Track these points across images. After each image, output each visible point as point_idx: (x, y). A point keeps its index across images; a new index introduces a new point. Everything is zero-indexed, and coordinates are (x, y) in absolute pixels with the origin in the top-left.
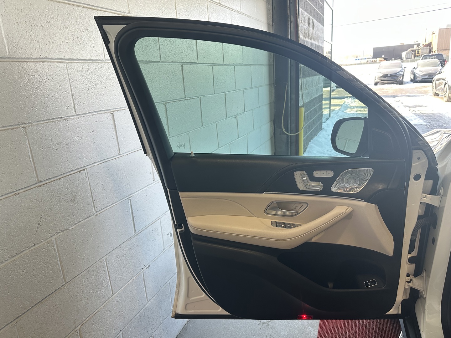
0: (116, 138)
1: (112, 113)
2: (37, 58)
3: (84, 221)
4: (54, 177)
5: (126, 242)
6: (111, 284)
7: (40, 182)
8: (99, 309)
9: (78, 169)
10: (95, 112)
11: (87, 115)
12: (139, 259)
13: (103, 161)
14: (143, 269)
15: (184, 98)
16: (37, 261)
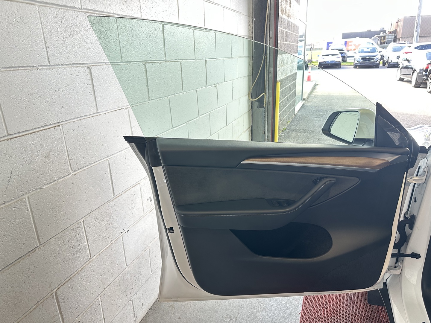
0: (93, 95)
1: (89, 68)
3: (59, 180)
4: (26, 131)
5: (104, 205)
6: (89, 247)
7: (9, 135)
8: (76, 272)
9: (52, 124)
10: (71, 64)
11: (62, 66)
12: (118, 222)
13: (80, 118)
14: (122, 233)
15: (164, 60)
16: (8, 221)
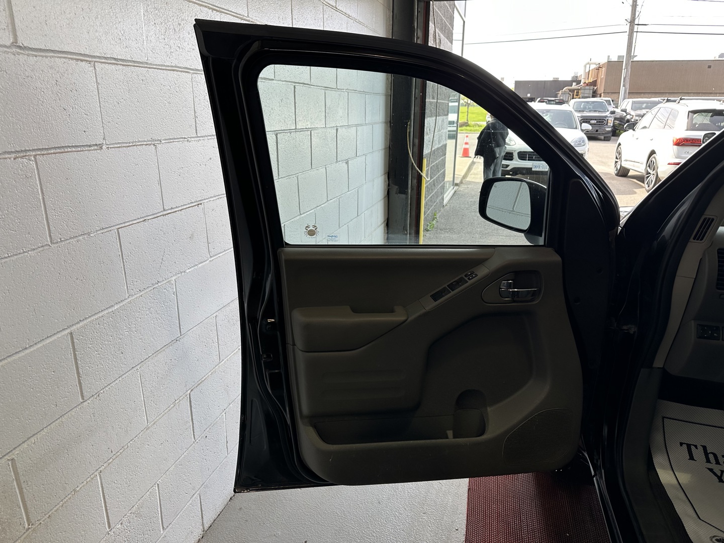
2: (168, 66)
3: (199, 265)
4: (176, 207)
9: (196, 201)
10: (213, 135)
15: (294, 129)
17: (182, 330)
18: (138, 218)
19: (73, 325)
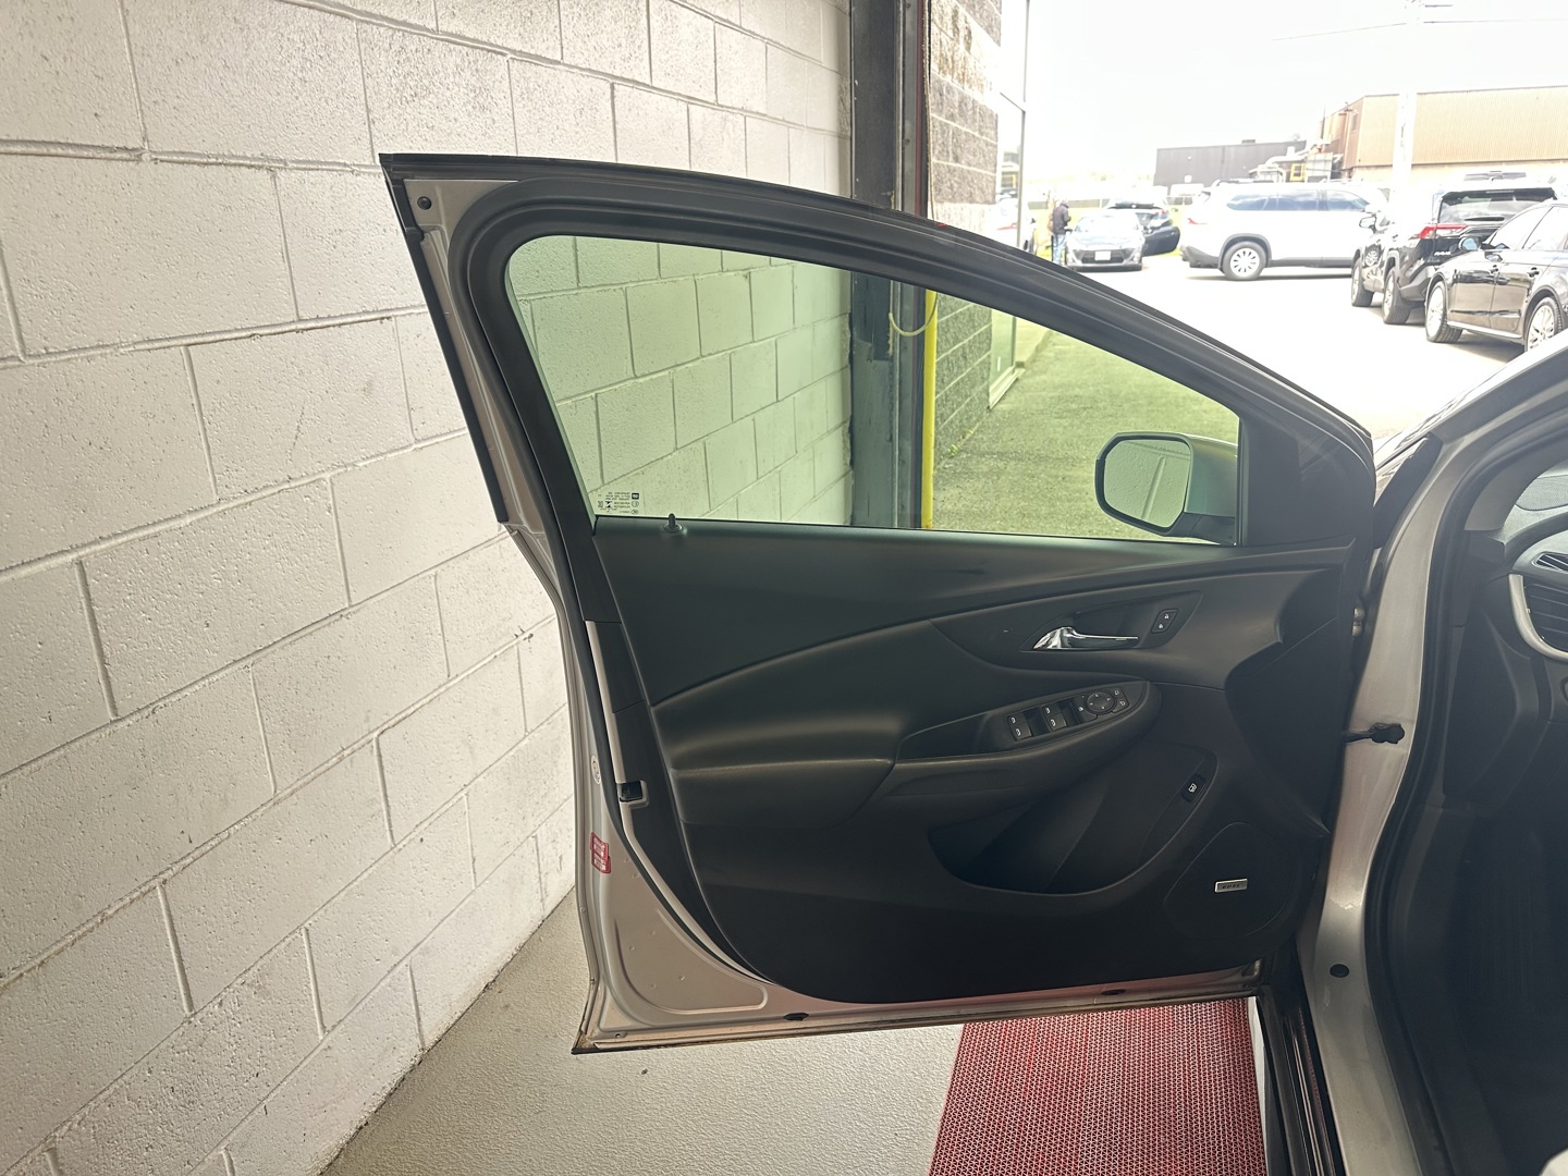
3: (389, 455)
6: (445, 649)
8: (418, 705)
9: (377, 311)
14: (517, 636)
16: (295, 525)
17: (353, 594)
18: (237, 330)
19: (84, 546)
